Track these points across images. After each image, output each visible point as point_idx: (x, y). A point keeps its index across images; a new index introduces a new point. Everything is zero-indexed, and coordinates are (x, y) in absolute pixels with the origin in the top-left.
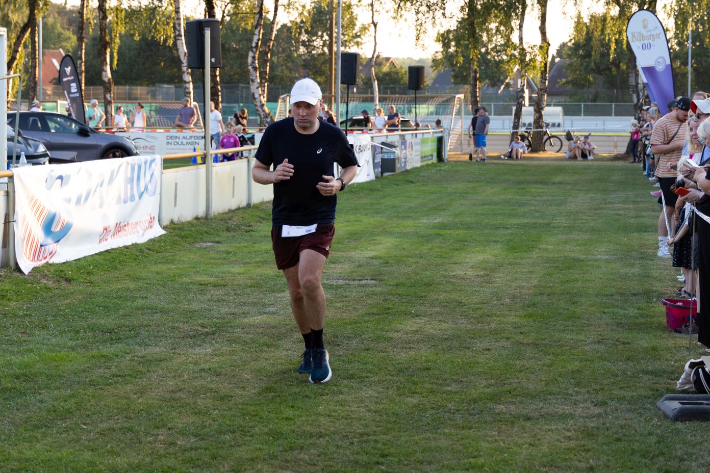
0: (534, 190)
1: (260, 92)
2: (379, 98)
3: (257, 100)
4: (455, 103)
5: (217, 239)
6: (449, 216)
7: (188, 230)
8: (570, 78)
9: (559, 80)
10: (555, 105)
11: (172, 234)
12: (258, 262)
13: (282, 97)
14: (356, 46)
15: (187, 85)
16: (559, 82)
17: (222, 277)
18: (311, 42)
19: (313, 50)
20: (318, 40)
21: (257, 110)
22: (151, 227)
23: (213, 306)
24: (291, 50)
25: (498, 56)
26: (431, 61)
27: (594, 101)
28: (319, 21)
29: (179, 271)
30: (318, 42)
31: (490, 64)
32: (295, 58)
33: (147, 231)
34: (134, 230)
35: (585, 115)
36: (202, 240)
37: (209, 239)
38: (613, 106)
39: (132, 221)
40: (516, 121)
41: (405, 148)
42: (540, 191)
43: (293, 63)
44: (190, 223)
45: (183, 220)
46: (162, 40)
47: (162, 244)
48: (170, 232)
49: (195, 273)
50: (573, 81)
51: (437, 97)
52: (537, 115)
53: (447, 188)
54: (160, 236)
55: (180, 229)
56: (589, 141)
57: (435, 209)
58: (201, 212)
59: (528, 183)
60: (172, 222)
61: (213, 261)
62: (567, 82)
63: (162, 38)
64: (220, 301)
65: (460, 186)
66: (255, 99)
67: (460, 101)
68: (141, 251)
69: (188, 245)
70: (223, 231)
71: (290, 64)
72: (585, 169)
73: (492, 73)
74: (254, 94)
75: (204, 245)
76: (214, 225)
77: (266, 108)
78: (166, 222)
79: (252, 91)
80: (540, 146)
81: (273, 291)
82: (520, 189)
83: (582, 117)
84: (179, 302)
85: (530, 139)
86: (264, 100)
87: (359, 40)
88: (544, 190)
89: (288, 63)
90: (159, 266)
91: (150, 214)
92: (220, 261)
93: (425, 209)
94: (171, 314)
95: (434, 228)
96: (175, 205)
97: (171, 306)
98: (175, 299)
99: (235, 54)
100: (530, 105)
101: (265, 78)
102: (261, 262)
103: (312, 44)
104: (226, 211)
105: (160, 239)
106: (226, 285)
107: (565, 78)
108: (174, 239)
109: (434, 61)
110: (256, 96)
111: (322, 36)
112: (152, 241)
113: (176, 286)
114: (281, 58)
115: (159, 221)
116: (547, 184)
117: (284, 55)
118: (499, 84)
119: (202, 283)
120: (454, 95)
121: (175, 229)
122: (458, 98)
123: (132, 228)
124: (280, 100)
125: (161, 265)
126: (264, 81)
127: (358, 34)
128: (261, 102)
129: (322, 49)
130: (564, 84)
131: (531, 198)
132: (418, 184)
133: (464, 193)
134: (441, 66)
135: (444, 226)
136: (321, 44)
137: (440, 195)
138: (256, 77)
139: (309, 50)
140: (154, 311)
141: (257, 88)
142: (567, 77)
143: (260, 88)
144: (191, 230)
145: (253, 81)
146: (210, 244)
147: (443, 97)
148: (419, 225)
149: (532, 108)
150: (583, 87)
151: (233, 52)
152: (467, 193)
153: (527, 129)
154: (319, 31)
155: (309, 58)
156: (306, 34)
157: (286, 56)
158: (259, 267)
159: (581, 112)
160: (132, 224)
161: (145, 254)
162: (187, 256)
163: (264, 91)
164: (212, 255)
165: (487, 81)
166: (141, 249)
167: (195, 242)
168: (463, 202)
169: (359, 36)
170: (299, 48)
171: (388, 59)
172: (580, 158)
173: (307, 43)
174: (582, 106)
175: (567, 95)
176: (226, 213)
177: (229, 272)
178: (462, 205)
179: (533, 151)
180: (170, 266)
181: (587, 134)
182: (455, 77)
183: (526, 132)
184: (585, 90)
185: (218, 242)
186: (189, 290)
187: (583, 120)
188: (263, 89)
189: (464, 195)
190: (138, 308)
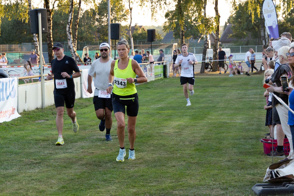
0: (210, 90)
1: (73, 45)
2: (134, 47)
3: (72, 49)
4: (173, 47)
5: (47, 118)
6: (165, 104)
7: (32, 115)
8: (234, 34)
9: (228, 35)
10: (226, 48)
11: (24, 117)
12: (66, 129)
13: (85, 47)
14: (124, 21)
15: (36, 43)
16: (228, 36)
17: (47, 136)
18: (101, 19)
19: (102, 23)
20: (105, 18)
21: (72, 54)
22: (13, 114)
23: (41, 150)
24: (91, 24)
25: (197, 23)
26: (163, 27)
27: (247, 45)
28: (105, 8)
29: (26, 134)
30: (105, 19)
31: (193, 28)
32: (93, 28)
33: (11, 115)
34: (4, 115)
35: (242, 52)
36: (39, 119)
37: (43, 119)
38: (256, 47)
39: (4, 110)
40: (204, 56)
41: (146, 71)
42: (213, 90)
43: (92, 30)
44: (33, 111)
45: (30, 110)
46: (23, 20)
47: (19, 122)
48: (23, 116)
49: (34, 135)
50: (236, 35)
51: (163, 45)
52: (215, 52)
53: (166, 90)
54: (18, 118)
55: (28, 114)
56: (241, 65)
57: (159, 101)
58: (39, 105)
59: (208, 87)
60: (24, 111)
61: (43, 129)
62: (233, 36)
63: (23, 19)
64: (45, 148)
65: (173, 89)
66: (71, 49)
67: (175, 47)
68: (8, 125)
69: (32, 122)
70: (50, 114)
71: (90, 31)
72: (238, 79)
73: (194, 32)
74: (70, 46)
75: (40, 121)
76: (46, 112)
77: (76, 53)
78: (21, 111)
79: (69, 45)
80: (217, 68)
81: (72, 142)
82: (203, 90)
83: (241, 53)
84: (25, 149)
85: (211, 65)
86: (75, 49)
87: (125, 17)
88: (215, 90)
89: (90, 30)
90: (16, 132)
91: (13, 107)
92: (47, 129)
93: (154, 101)
94: (20, 154)
95: (157, 110)
96: (26, 102)
97: (20, 151)
98: (23, 147)
99: (62, 27)
100: (211, 48)
101: (75, 38)
102: (67, 129)
103: (101, 20)
104: (52, 105)
105: (18, 119)
106: (49, 140)
107: (231, 34)
108: (25, 119)
109: (164, 27)
110: (71, 47)
111: (106, 16)
112: (14, 120)
113: (24, 141)
114: (86, 28)
115: (17, 110)
116: (217, 87)
117: (87, 26)
118: (198, 37)
119: (37, 139)
120: (173, 44)
121: (25, 114)
122: (175, 45)
123: (4, 114)
124: (84, 49)
125: (18, 131)
126: (75, 40)
127: (125, 14)
128: (74, 50)
129: (107, 23)
130: (231, 37)
131: (208, 94)
132: (152, 89)
133: (175, 93)
134: (168, 29)
135: (162, 109)
136: (106, 20)
137: (162, 94)
138: (71, 37)
139: (100, 23)
140: (12, 153)
141: (72, 43)
142: (233, 33)
143: (73, 43)
144: (34, 115)
145: (69, 40)
146: (43, 121)
147: (167, 45)
148: (149, 109)
149: (212, 50)
150: (241, 38)
151: (61, 25)
152: (176, 93)
153: (210, 60)
154: (105, 13)
155: (100, 27)
156: (98, 15)
157: (89, 27)
158: (66, 131)
159: (240, 51)
160: (4, 112)
161: (10, 126)
162: (31, 127)
163: (75, 45)
164: (43, 126)
165: (192, 36)
166: (8, 124)
167: (36, 120)
168: (173, 97)
169: (125, 15)
170: (95, 23)
171: (141, 27)
172: (237, 74)
173: (99, 20)
174: (240, 47)
175: (233, 42)
176: (52, 106)
177: (51, 134)
178: (172, 98)
179: (213, 71)
180: (21, 132)
181: (240, 62)
182: (175, 35)
183: (210, 62)
184: (242, 39)
185: (47, 120)
186: (30, 143)
187: (241, 55)
188: (75, 44)
189: (175, 94)
190: (4, 152)
